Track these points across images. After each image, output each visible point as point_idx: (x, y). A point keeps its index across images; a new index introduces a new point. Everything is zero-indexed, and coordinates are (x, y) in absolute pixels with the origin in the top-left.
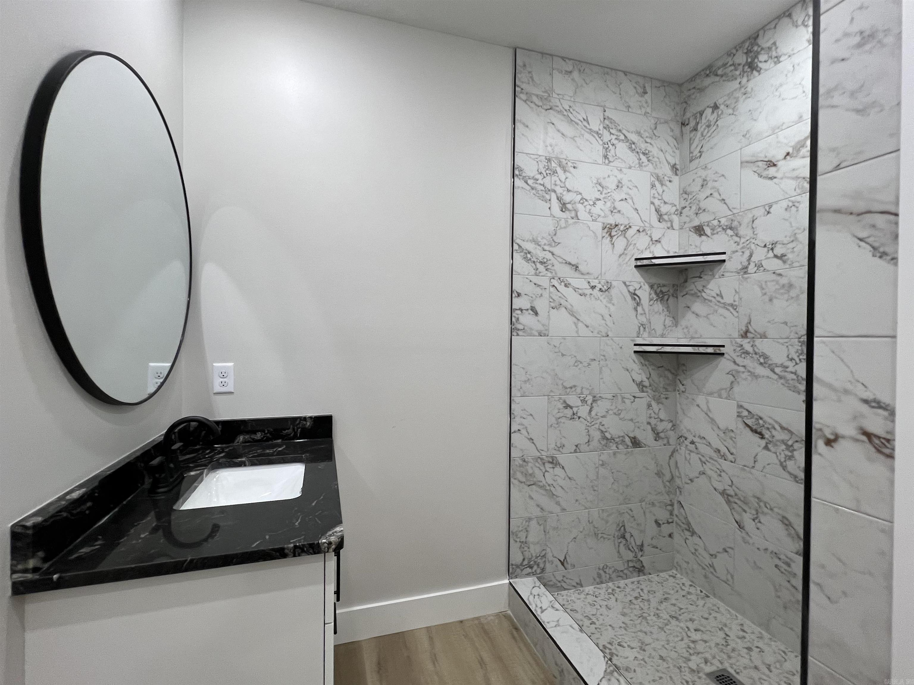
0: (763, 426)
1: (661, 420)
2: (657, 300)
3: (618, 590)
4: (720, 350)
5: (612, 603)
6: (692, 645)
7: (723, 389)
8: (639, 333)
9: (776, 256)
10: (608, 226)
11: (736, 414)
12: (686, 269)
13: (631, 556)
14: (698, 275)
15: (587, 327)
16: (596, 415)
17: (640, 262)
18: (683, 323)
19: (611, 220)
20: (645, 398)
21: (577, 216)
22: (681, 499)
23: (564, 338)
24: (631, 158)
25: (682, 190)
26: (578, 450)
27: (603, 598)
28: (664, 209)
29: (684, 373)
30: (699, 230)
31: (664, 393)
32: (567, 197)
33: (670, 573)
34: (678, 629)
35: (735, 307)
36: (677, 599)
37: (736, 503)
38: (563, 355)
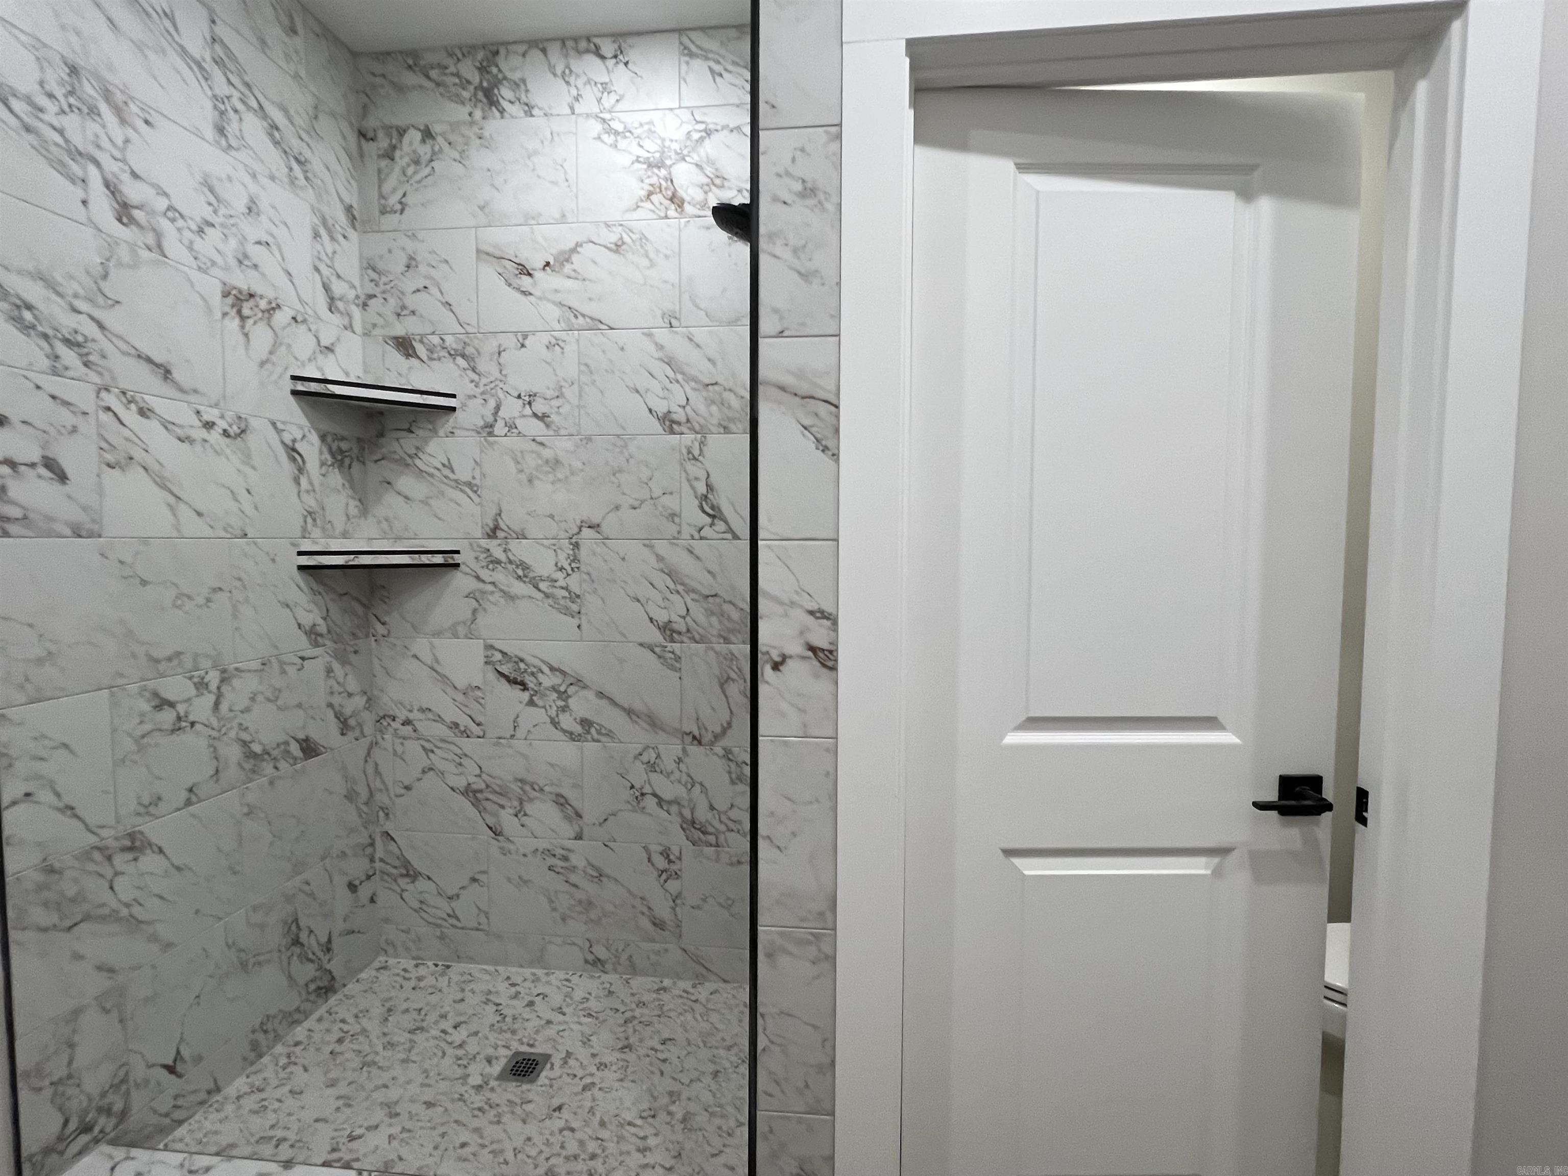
0: (525, 671)
1: (350, 695)
2: (332, 465)
3: (298, 1050)
4: (453, 558)
5: (300, 1078)
6: (460, 1052)
7: (459, 623)
8: (304, 529)
9: (535, 415)
10: (234, 292)
11: (482, 660)
12: (381, 413)
13: (310, 970)
14: (407, 426)
15: (199, 514)
16: (231, 710)
17: (303, 385)
18: (380, 511)
19: (242, 280)
20: (322, 657)
21: (160, 246)
22: (389, 827)
23: (145, 540)
24: (274, 159)
25: (365, 262)
26: (194, 799)
27: (275, 1082)
28: (338, 288)
29: (385, 603)
30: (405, 346)
31: (352, 643)
32: (133, 192)
33: (376, 964)
34: (433, 1042)
35: (475, 489)
36: (408, 999)
37: (487, 799)
38: (144, 583)
